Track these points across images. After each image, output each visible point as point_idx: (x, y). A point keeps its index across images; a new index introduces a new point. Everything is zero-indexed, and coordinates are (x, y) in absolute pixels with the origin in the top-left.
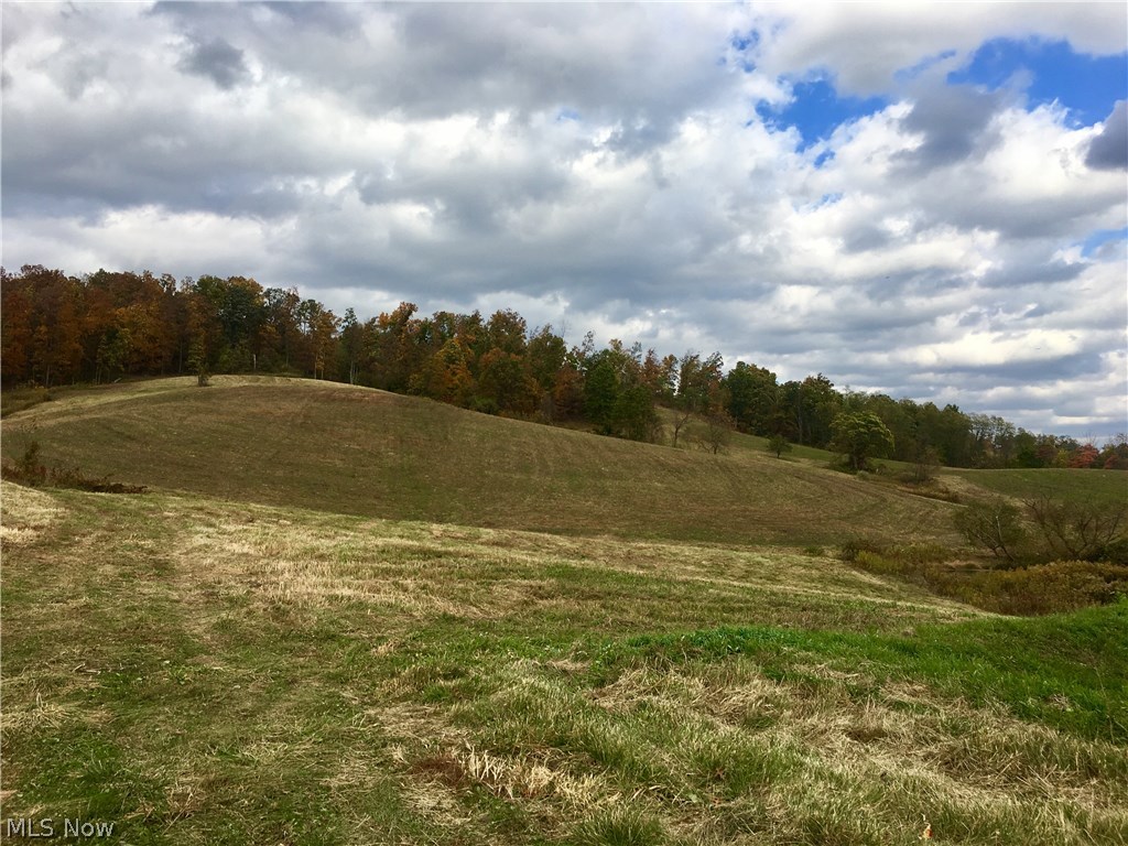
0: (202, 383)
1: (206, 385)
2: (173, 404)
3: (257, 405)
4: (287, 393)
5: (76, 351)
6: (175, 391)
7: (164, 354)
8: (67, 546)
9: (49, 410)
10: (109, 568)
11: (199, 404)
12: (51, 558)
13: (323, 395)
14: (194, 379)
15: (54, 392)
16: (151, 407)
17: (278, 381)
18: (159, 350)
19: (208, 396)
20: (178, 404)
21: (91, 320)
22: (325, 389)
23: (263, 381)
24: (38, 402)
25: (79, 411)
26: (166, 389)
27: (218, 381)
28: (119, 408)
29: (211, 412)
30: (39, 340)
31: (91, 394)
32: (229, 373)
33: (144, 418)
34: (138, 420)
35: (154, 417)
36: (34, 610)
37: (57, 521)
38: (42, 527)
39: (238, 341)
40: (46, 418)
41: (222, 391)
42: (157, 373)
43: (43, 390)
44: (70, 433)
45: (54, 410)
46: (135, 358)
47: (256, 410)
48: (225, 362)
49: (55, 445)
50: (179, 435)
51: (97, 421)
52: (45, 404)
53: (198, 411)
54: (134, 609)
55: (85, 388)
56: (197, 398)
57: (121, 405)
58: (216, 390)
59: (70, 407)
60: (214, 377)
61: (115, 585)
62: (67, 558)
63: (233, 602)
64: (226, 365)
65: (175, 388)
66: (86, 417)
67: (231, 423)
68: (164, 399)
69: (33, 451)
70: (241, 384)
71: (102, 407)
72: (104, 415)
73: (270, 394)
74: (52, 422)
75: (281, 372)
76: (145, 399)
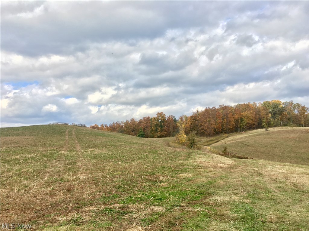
0: (266, 130)
1: (268, 131)
2: (259, 136)
3: (283, 135)
4: (292, 131)
5: (233, 125)
6: (259, 133)
7: (255, 123)
8: (235, 168)
9: (228, 140)
10: (246, 173)
11: (266, 136)
12: (232, 170)
13: (305, 131)
14: (264, 130)
15: (229, 135)
16: (253, 137)
17: (289, 128)
18: (254, 122)
19: (269, 134)
20: (260, 136)
21: (236, 116)
22: (305, 129)
23: (284, 128)
24: (226, 138)
25: (235, 140)
26: (257, 132)
27: (271, 129)
28: (245, 138)
29: (270, 138)
30: (224, 123)
31: (238, 135)
32: (274, 127)
33: (252, 140)
34: (250, 141)
35: (254, 140)
36: (229, 180)
37: (233, 164)
38: (229, 165)
39: (276, 118)
40: (227, 141)
41: (272, 132)
42: (254, 129)
43: (226, 135)
44: (234, 145)
45: (229, 139)
46: (248, 125)
47: (283, 137)
48: (273, 124)
49: (230, 148)
50: (261, 144)
51: (240, 142)
52: (227, 138)
53: (266, 138)
54: (254, 182)
55: (236, 134)
56: (265, 134)
57: (246, 137)
58: (271, 132)
59: (233, 139)
60: (270, 128)
61: (248, 177)
62: (236, 171)
63: (281, 182)
64: (273, 125)
65: (259, 132)
66: (237, 141)
67: (276, 141)
68: (256, 135)
69: (226, 149)
70: (278, 130)
71: (241, 138)
72: (241, 140)
73: (287, 132)
74: (229, 143)
75: (290, 125)
76: (251, 136)
